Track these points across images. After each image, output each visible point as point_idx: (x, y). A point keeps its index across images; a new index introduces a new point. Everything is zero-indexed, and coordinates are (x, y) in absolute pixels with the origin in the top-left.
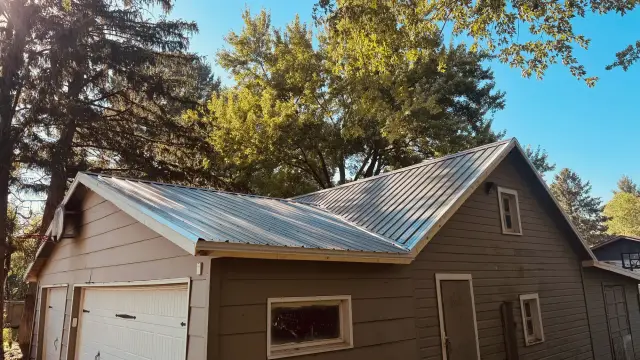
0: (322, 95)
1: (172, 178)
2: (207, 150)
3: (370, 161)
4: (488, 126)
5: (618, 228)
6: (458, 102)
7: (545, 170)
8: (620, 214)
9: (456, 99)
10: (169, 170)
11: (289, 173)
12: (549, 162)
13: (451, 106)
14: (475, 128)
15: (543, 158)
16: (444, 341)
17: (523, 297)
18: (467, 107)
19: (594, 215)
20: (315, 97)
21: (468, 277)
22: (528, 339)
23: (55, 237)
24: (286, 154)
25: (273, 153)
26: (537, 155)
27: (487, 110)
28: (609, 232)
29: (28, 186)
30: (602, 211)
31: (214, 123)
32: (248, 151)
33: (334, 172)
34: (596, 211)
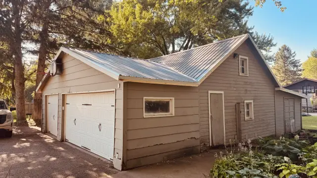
0: (165, 6)
1: (94, 48)
2: (110, 35)
3: (187, 41)
4: (245, 24)
5: (306, 75)
6: (231, 12)
7: (272, 46)
8: (309, 68)
9: (230, 10)
10: (93, 44)
11: (148, 46)
12: (274, 42)
13: (228, 14)
14: (239, 25)
15: (271, 40)
16: (210, 116)
17: (246, 102)
18: (235, 15)
19: (296, 68)
20: (161, 7)
21: (222, 92)
22: (246, 118)
23: (52, 74)
24: (147, 38)
25: (141, 37)
26: (268, 39)
27: (245, 16)
28: (302, 77)
29: (30, 51)
30: (300, 66)
31: (112, 22)
32: (129, 36)
33: (170, 46)
34: (297, 66)
